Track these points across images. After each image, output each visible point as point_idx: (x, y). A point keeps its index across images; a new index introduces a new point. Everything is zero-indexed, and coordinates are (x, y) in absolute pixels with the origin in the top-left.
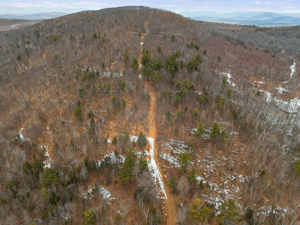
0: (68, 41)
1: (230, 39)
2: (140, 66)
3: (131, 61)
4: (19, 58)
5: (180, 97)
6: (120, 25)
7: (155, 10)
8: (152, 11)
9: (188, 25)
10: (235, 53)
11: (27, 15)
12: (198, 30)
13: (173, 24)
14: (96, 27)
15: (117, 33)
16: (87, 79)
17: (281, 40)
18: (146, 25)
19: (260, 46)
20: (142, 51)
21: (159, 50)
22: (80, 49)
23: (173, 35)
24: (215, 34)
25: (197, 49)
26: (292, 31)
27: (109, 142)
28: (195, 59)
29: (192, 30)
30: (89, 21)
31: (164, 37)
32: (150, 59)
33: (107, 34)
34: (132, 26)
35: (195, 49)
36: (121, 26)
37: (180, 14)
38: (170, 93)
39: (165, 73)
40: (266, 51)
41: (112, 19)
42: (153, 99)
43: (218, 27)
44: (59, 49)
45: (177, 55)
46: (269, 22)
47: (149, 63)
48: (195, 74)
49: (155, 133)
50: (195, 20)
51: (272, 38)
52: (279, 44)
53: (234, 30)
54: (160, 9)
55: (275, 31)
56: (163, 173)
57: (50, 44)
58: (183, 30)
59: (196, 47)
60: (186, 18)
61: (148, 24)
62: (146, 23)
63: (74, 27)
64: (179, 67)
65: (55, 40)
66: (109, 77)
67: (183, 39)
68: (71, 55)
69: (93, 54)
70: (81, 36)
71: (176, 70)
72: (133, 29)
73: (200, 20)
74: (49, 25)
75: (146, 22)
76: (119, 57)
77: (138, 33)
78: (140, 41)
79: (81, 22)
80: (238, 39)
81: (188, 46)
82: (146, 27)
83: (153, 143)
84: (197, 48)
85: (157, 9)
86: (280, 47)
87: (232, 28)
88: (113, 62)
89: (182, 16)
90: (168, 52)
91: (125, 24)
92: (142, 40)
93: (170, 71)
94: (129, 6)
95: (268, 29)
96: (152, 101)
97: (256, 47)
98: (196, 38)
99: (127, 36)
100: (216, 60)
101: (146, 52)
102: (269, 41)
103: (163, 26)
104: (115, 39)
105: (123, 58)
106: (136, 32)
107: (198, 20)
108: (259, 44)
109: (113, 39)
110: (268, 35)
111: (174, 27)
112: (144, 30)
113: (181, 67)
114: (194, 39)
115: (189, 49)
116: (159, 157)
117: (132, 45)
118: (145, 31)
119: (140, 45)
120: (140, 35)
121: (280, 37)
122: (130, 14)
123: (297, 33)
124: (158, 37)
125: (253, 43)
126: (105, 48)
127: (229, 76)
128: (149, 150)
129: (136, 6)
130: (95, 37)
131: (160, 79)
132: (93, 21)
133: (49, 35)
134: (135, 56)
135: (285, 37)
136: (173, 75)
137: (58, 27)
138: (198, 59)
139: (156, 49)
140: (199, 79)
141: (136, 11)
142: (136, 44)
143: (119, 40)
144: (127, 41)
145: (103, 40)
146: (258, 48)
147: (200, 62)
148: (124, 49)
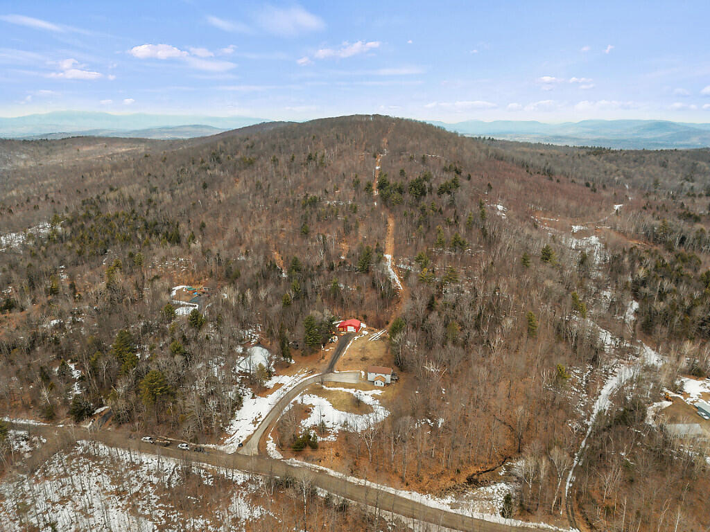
0: (269, 164)
2: (376, 193)
3: (363, 184)
4: (205, 186)
5: (423, 217)
6: (343, 142)
7: (399, 121)
10: (522, 182)
13: (427, 141)
14: (308, 147)
15: (340, 154)
16: (308, 206)
17: (626, 168)
18: (384, 142)
19: (580, 177)
20: (379, 175)
21: (402, 172)
22: (290, 174)
23: (425, 156)
25: (457, 173)
27: (342, 258)
28: (450, 182)
31: (411, 158)
32: (389, 183)
33: (326, 154)
34: (362, 144)
35: (454, 172)
36: (345, 145)
38: (412, 214)
39: (408, 196)
41: (331, 135)
42: (391, 224)
44: (258, 174)
45: (425, 178)
47: (387, 187)
48: (446, 197)
49: (392, 251)
50: (482, 137)
51: (612, 166)
53: (545, 153)
56: (400, 275)
57: (246, 168)
59: (457, 171)
61: (386, 141)
64: (427, 190)
65: (250, 163)
67: (440, 162)
69: (309, 181)
70: (288, 158)
71: (423, 193)
72: (364, 148)
73: (491, 138)
75: (384, 139)
76: (346, 184)
77: (372, 154)
78: (375, 164)
81: (445, 169)
82: (384, 145)
83: (390, 259)
85: (403, 119)
86: (617, 178)
88: (338, 190)
90: (414, 175)
91: (352, 141)
92: (377, 163)
93: (415, 195)
94: (356, 115)
96: (391, 226)
97: (571, 179)
99: (356, 158)
100: (485, 187)
101: (383, 176)
103: (411, 143)
104: (339, 162)
105: (351, 184)
106: (369, 152)
108: (580, 174)
109: (335, 161)
110: (605, 161)
111: (427, 145)
113: (430, 191)
115: (445, 173)
117: (364, 168)
118: (382, 150)
119: (375, 169)
120: (375, 157)
122: (359, 127)
124: (401, 159)
126: (325, 173)
127: (501, 208)
129: (368, 114)
130: (310, 158)
131: (400, 202)
132: (302, 137)
133: (237, 157)
134: (368, 180)
135: (637, 164)
136: (418, 200)
137: (248, 147)
138: (455, 184)
139: (397, 172)
140: (452, 204)
141: (368, 122)
142: (370, 167)
143: (345, 163)
144: (356, 164)
145: (321, 163)
146: (575, 179)
147: (458, 186)
148: (353, 175)
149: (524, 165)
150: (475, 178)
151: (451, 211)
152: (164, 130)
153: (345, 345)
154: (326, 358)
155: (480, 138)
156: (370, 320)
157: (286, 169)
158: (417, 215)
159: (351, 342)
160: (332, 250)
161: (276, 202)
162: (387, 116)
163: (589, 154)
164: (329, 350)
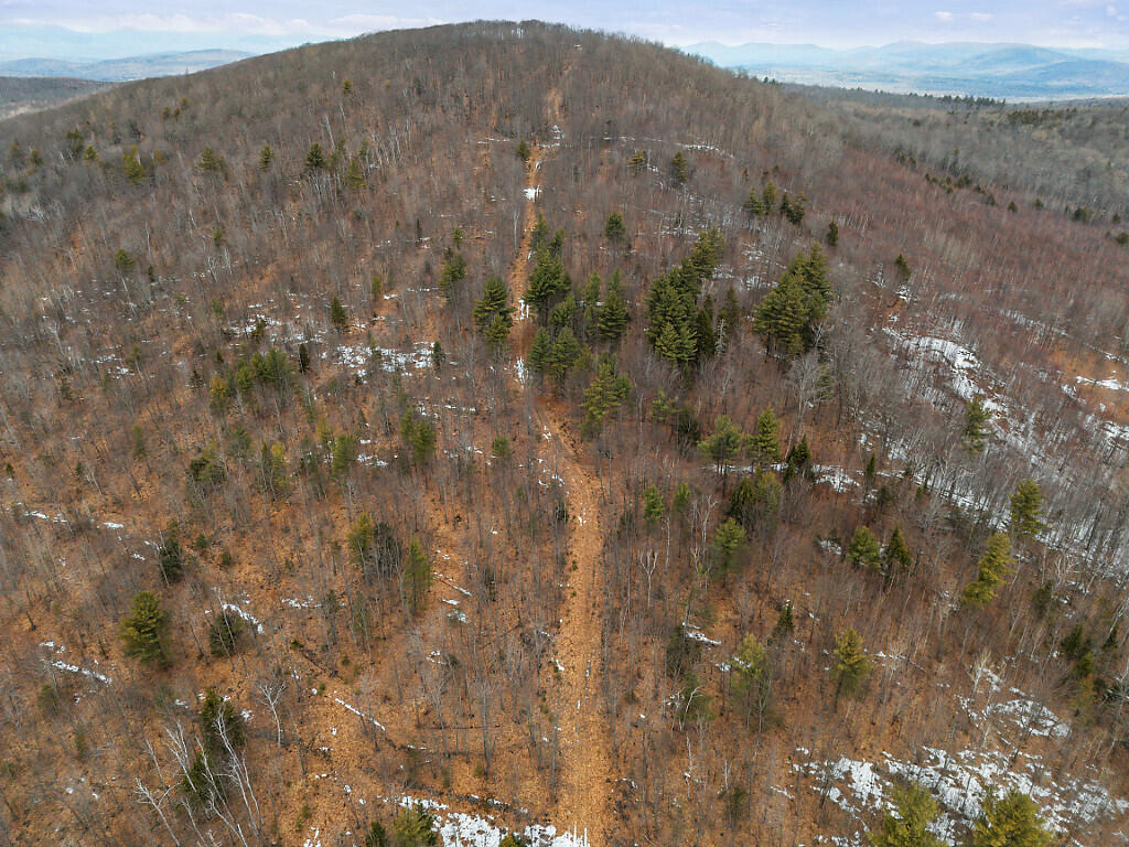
0: (192, 180)
2: (522, 312)
3: (476, 292)
5: (741, 532)
6: (434, 103)
7: (592, 39)
8: (579, 42)
9: (742, 104)
12: (784, 125)
13: (675, 100)
14: (326, 117)
15: (421, 142)
16: (239, 397)
18: (552, 103)
19: (1046, 191)
20: (533, 234)
21: (614, 228)
23: (677, 154)
24: (853, 144)
25: (792, 221)
28: (796, 281)
29: (758, 127)
30: (302, 89)
31: (637, 162)
32: (568, 281)
34: (489, 108)
35: (784, 220)
36: (440, 110)
37: (702, 54)
39: (649, 368)
40: (1079, 216)
41: (401, 80)
43: (847, 106)
45: (702, 262)
46: (1028, 83)
47: (562, 306)
53: (917, 118)
54: (614, 35)
55: (1094, 123)
58: (722, 128)
59: (789, 211)
60: (727, 73)
61: (558, 100)
62: (554, 98)
64: (718, 327)
65: (139, 176)
66: (362, 373)
67: (722, 170)
68: (190, 255)
69: (297, 251)
71: (706, 344)
72: (493, 122)
75: (553, 92)
76: (420, 262)
77: (517, 142)
78: (523, 182)
79: (266, 93)
81: (752, 208)
82: (553, 113)
84: (796, 217)
85: (600, 35)
87: (909, 113)
88: (390, 288)
89: (710, 65)
92: (532, 175)
94: (480, 22)
96: (581, 531)
98: (780, 165)
99: (465, 158)
101: (549, 241)
102: (1080, 166)
103: (630, 107)
104: (411, 172)
105: (440, 268)
106: (506, 136)
109: (400, 167)
110: (1068, 142)
111: (679, 112)
112: (543, 126)
114: (772, 167)
117: (489, 201)
118: (546, 130)
119: (522, 203)
120: (523, 154)
122: (483, 56)
124: (606, 161)
125: (1016, 178)
127: (959, 356)
129: (508, 19)
130: (316, 161)
136: (691, 376)
139: (598, 225)
141: (509, 44)
142: (507, 194)
144: (466, 181)
149: (901, 156)
162: (559, 26)
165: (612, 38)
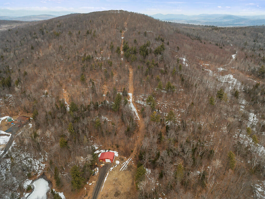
1: (190, 36)
2: (122, 52)
3: (115, 49)
4: (32, 48)
5: (148, 69)
6: (105, 24)
7: (132, 14)
8: (129, 14)
9: (157, 25)
10: (191, 44)
11: (20, 17)
12: (164, 28)
13: (146, 24)
14: (88, 26)
15: (104, 30)
16: (86, 61)
17: (230, 36)
18: (125, 24)
19: (213, 41)
20: (123, 42)
21: (135, 41)
22: (77, 41)
23: (145, 32)
24: (178, 32)
25: (162, 41)
26: (240, 30)
27: (104, 96)
28: (160, 47)
29: (159, 28)
30: (82, 22)
31: (139, 33)
32: (128, 47)
33: (97, 31)
34: (115, 25)
35: (161, 41)
37: (151, 16)
38: (142, 67)
39: (139, 56)
40: (217, 45)
41: (99, 20)
42: (131, 72)
43: (183, 27)
44: (61, 41)
45: (147, 45)
46: (229, 23)
47: (128, 50)
48: (159, 56)
49: (133, 91)
50: (166, 21)
51: (224, 35)
52: (228, 40)
53: (195, 29)
55: (227, 30)
56: (137, 109)
57: (55, 38)
58: (153, 28)
61: (126, 24)
63: (70, 26)
64: (149, 52)
65: (57, 35)
66: (100, 60)
67: (153, 35)
68: (71, 46)
69: (87, 45)
70: (77, 32)
71: (147, 54)
72: (115, 27)
73: (170, 22)
74: (50, 25)
75: (126, 22)
76: (106, 47)
77: (120, 30)
78: (121, 36)
80: (197, 35)
81: (156, 39)
82: (125, 26)
83: (131, 96)
85: (133, 13)
86: (228, 41)
88: (102, 50)
90: (142, 43)
91: (109, 23)
93: (143, 55)
95: (222, 28)
96: (131, 74)
97: (209, 42)
98: (162, 34)
99: (111, 33)
100: (176, 49)
101: (126, 43)
102: (221, 37)
103: (138, 25)
104: (103, 35)
105: (109, 48)
106: (118, 29)
107: (168, 21)
108: (212, 39)
109: (101, 34)
110: (221, 33)
111: (146, 26)
112: (124, 28)
113: (150, 53)
115: (156, 41)
116: (135, 102)
119: (121, 39)
120: (121, 32)
121: (230, 35)
122: (113, 16)
123: (244, 31)
124: (134, 33)
125: (208, 39)
126: (96, 41)
127: (184, 59)
128: (129, 99)
129: (117, 10)
130: (88, 33)
131: (136, 60)
132: (85, 21)
133: (52, 32)
134: (118, 46)
135: (234, 34)
136: (145, 57)
137: (58, 26)
138: (163, 48)
139: (133, 41)
140: (162, 60)
141: (117, 14)
142: (119, 38)
143: (106, 35)
144: (112, 36)
145: (94, 35)
146: (211, 42)
147: (164, 49)
148: (110, 41)
149: (188, 35)
150: (171, 43)
151: (162, 64)
152: (32, 17)
153: (104, 179)
154: (89, 195)
155: (165, 22)
156: (121, 149)
157: (75, 39)
158: (145, 68)
159: (108, 174)
160: (98, 92)
161: (68, 58)
162: (126, 11)
163: (213, 29)
164: (92, 184)
165: (135, 13)
